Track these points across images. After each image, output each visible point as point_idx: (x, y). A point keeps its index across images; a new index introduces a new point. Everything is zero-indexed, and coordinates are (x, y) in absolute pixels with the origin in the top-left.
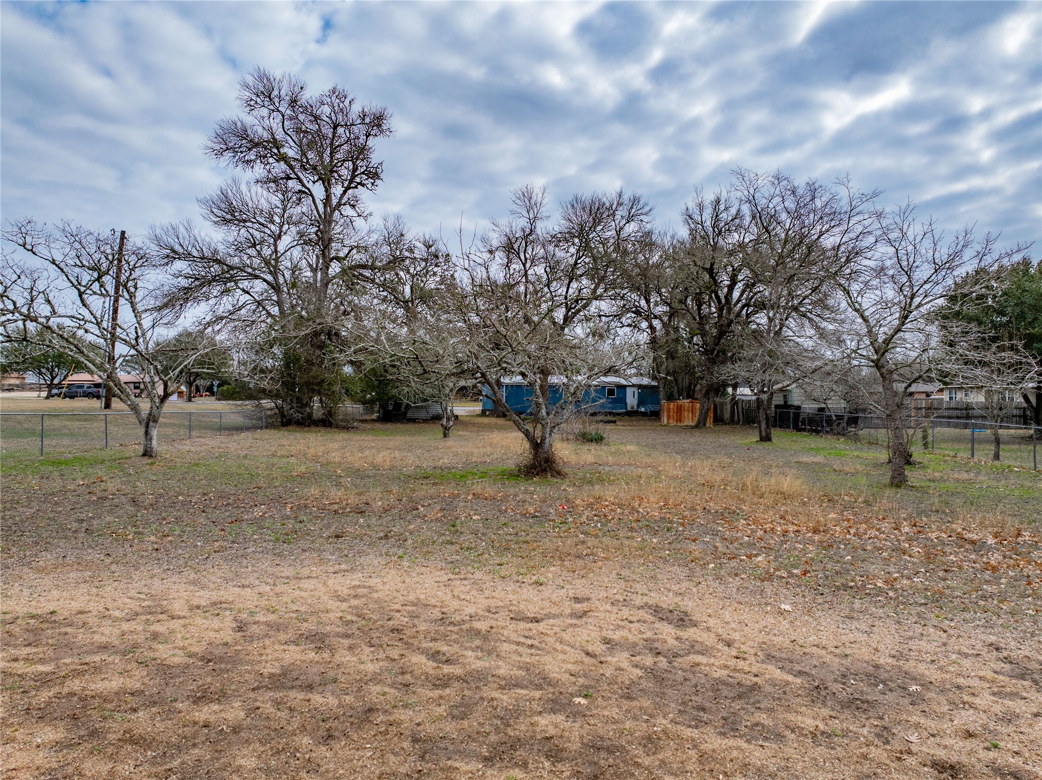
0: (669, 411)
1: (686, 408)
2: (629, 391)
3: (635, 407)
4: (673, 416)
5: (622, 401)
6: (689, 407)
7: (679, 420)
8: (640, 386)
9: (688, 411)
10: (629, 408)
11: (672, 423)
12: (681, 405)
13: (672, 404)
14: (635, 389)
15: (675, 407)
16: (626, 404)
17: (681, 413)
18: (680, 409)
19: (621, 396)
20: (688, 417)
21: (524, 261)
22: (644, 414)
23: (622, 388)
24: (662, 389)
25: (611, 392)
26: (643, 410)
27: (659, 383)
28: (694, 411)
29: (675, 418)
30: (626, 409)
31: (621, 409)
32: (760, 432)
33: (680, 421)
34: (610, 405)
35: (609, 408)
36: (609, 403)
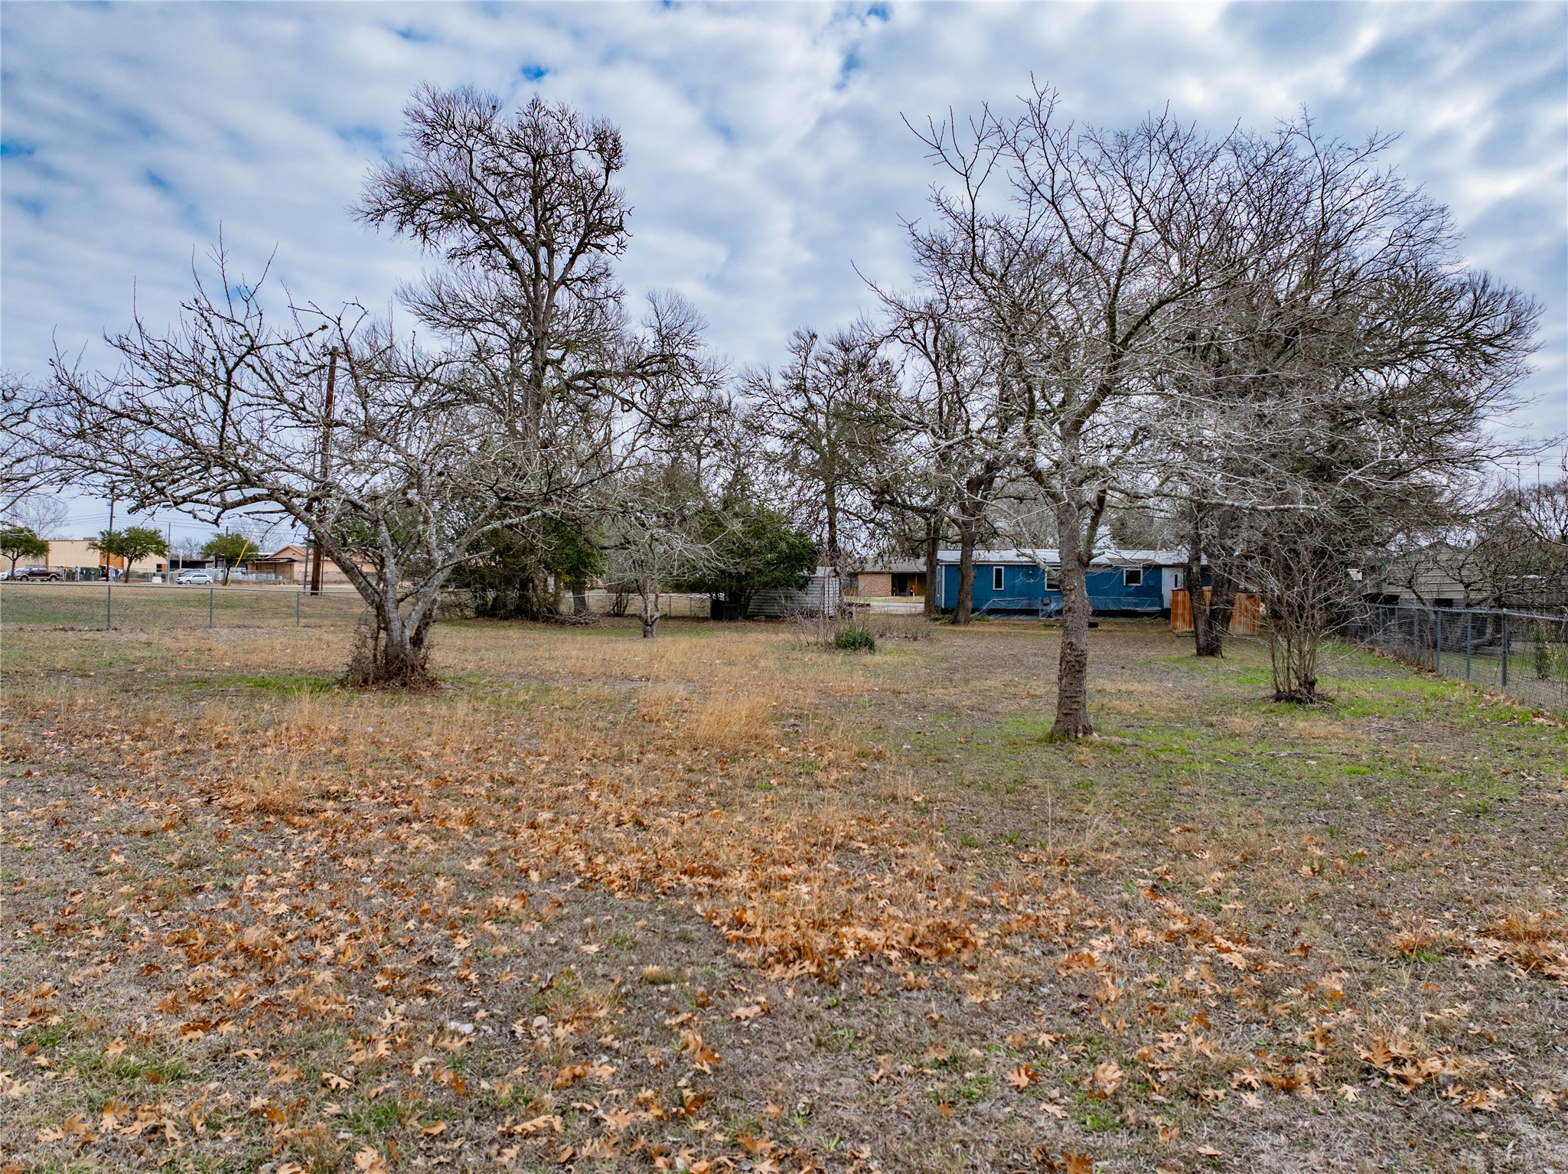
2: (1167, 575)
5: (1155, 591)
10: (1167, 605)
14: (1179, 572)
16: (1161, 597)
19: (1151, 583)
23: (1157, 569)
25: (1133, 576)
30: (1161, 605)
31: (1151, 605)
32: (1197, 643)
34: (1130, 599)
35: (1128, 603)
36: (1129, 594)
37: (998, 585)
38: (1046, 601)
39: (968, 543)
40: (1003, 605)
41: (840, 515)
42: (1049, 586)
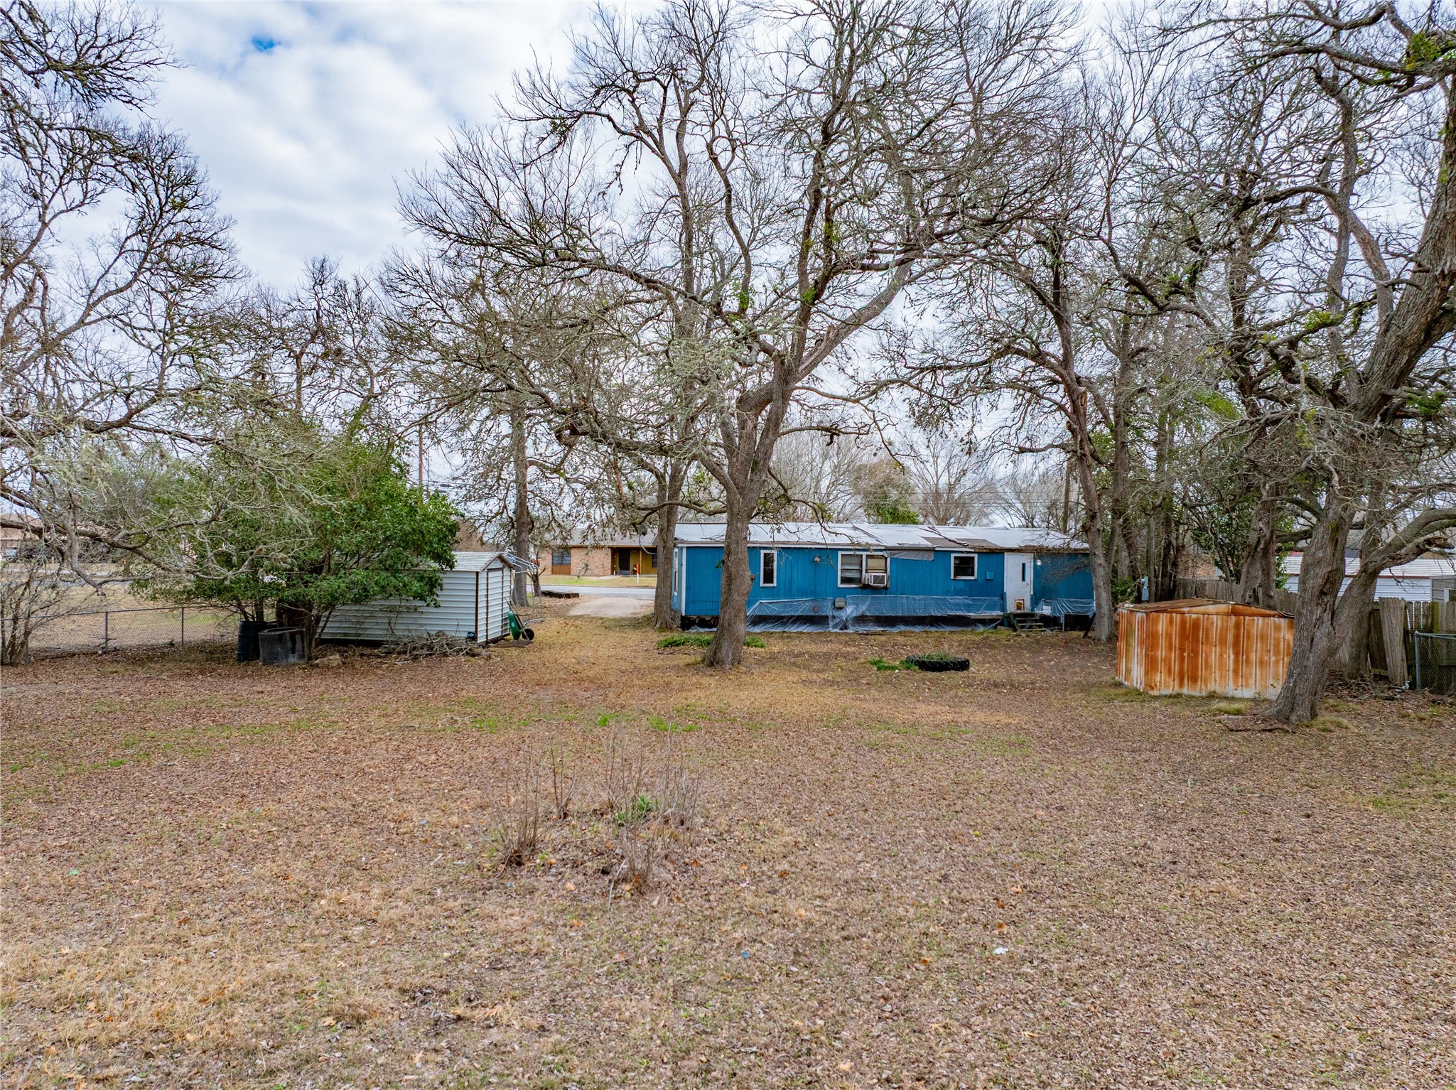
0: (1150, 641)
1: (1214, 635)
2: (1012, 564)
3: (1028, 604)
4: (1167, 661)
5: (995, 588)
6: (1224, 630)
7: (1190, 674)
8: (1039, 552)
9: (1223, 642)
10: (1011, 608)
11: (1166, 684)
12: (1196, 624)
13: (1164, 617)
14: (1027, 559)
15: (1176, 629)
16: (1003, 596)
17: (1195, 652)
18: (1191, 635)
19: (989, 575)
20: (1222, 666)
21: (676, 165)
22: (1049, 622)
23: (995, 554)
24: (1101, 560)
25: (964, 565)
26: (1047, 610)
27: (1092, 543)
28: (1244, 643)
29: (1176, 667)
30: (1003, 608)
31: (988, 608)
33: (1194, 679)
34: (960, 599)
35: (958, 606)
36: (957, 593)
37: (768, 577)
38: (839, 603)
39: (738, 515)
40: (775, 610)
41: (532, 472)
42: (845, 580)
